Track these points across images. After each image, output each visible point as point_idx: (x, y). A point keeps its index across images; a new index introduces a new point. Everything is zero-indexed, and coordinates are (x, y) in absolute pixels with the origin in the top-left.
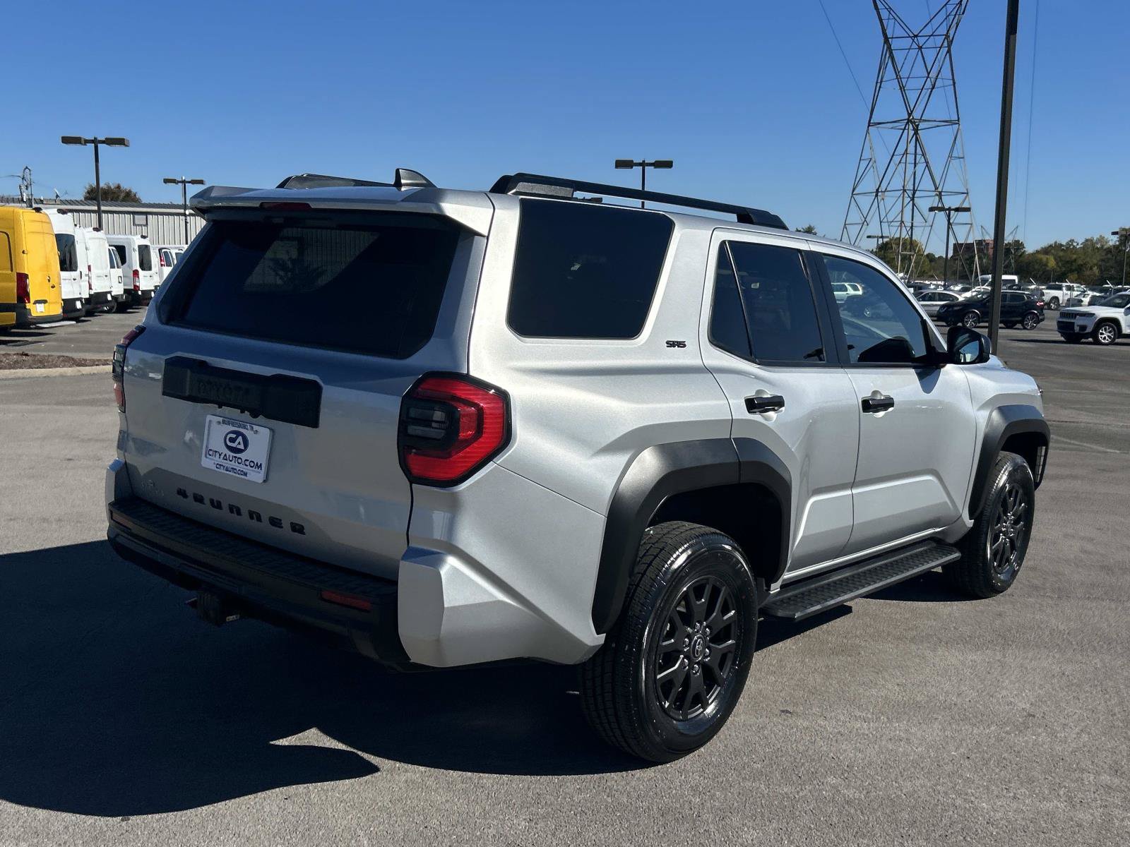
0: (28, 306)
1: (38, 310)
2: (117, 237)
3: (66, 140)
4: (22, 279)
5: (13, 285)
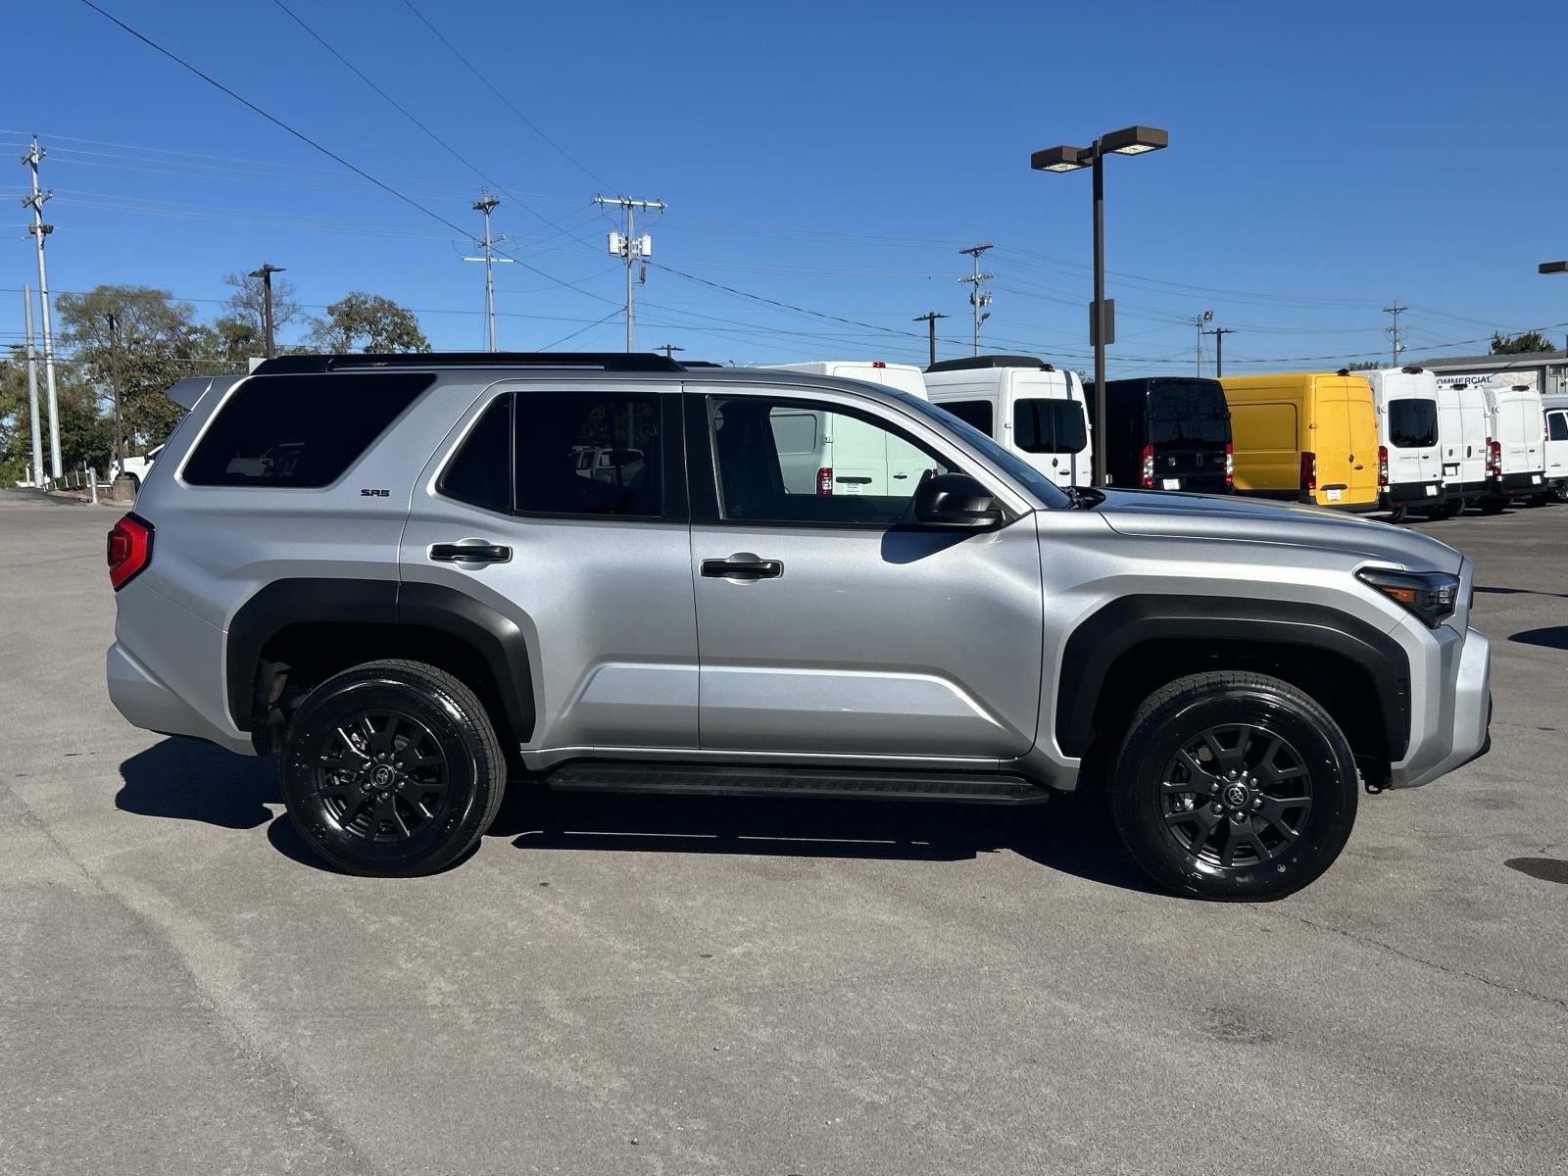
0: (1312, 493)
1: (1329, 499)
2: (1560, 396)
3: (1546, 269)
4: (1308, 459)
5: (1298, 467)
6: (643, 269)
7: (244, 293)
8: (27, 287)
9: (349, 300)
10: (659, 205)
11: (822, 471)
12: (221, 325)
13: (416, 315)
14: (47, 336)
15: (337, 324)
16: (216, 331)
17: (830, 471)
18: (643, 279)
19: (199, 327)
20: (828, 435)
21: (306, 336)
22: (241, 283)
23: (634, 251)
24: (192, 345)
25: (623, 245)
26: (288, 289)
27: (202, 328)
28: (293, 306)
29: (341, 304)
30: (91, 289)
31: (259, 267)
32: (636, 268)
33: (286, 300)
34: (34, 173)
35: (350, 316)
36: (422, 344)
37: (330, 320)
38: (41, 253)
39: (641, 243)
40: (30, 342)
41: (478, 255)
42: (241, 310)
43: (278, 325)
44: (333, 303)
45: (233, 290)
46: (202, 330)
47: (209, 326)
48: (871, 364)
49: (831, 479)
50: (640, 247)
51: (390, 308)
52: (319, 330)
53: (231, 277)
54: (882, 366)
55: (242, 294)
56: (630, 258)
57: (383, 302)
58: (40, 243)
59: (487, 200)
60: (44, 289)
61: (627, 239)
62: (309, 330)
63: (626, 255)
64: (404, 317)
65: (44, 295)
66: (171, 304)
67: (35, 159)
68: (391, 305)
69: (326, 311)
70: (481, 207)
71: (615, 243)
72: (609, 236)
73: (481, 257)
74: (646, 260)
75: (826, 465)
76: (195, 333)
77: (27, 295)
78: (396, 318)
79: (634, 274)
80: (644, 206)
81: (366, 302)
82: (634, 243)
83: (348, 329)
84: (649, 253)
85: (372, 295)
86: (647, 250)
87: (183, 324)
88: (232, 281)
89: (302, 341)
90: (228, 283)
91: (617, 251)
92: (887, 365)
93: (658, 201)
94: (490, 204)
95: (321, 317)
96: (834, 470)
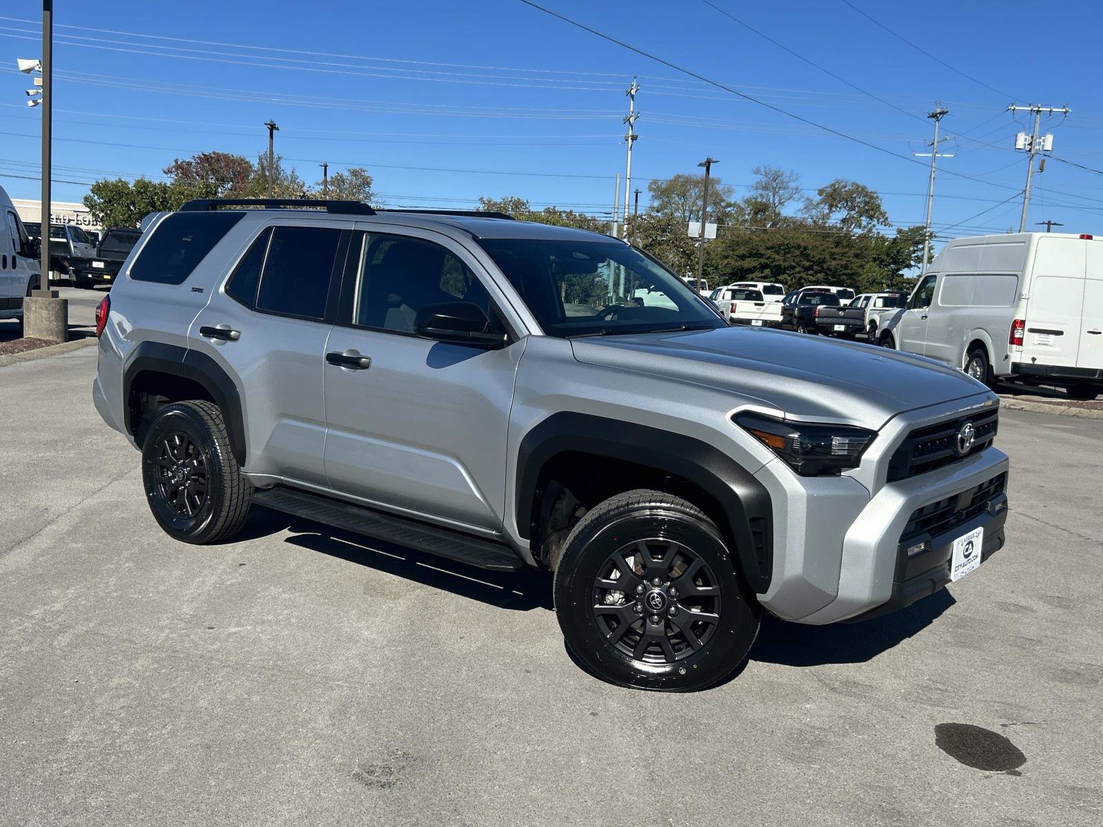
6: (1043, 161)
7: (764, 179)
8: (618, 175)
9: (834, 185)
10: (1064, 110)
11: (1015, 322)
12: (747, 201)
13: (880, 196)
14: (627, 207)
15: (823, 201)
16: (742, 205)
17: (1022, 323)
18: (1042, 170)
19: (733, 203)
20: (1025, 292)
21: (799, 210)
22: (763, 172)
23: (1037, 147)
24: (728, 215)
25: (1027, 143)
26: (794, 177)
27: (735, 203)
28: (797, 189)
29: (827, 187)
30: (671, 177)
31: (704, 161)
32: (1037, 160)
33: (792, 185)
34: (632, 101)
35: (833, 197)
36: (883, 217)
37: (818, 198)
38: (629, 152)
39: (1044, 141)
40: (616, 210)
41: (926, 152)
42: (760, 191)
43: (784, 202)
44: (821, 187)
45: (757, 178)
46: (734, 205)
47: (738, 202)
48: (1078, 236)
49: (1023, 330)
50: (1042, 143)
51: (862, 191)
52: (809, 205)
53: (757, 169)
54: (1090, 237)
55: (763, 181)
56: (1033, 152)
57: (858, 186)
58: (630, 147)
59: (939, 110)
60: (628, 177)
61: (1032, 137)
62: (801, 205)
63: (1030, 150)
64: (872, 198)
65: (628, 180)
66: (719, 188)
67: (633, 92)
68: (864, 188)
69: (817, 192)
70: (934, 116)
71: (1022, 141)
72: (1016, 136)
73: (929, 153)
74: (1046, 154)
75: (1019, 317)
76: (730, 207)
77: (618, 180)
78: (866, 198)
79: (1034, 165)
80: (1050, 111)
81: (845, 187)
82: (1038, 140)
83: (831, 206)
84: (1050, 149)
85: (851, 182)
86: (1048, 146)
87: (723, 201)
88: (757, 172)
89: (796, 214)
90: (755, 173)
91: (1022, 147)
92: (1094, 237)
93: (1064, 107)
94: (940, 113)
95: (811, 197)
96: (1026, 322)
